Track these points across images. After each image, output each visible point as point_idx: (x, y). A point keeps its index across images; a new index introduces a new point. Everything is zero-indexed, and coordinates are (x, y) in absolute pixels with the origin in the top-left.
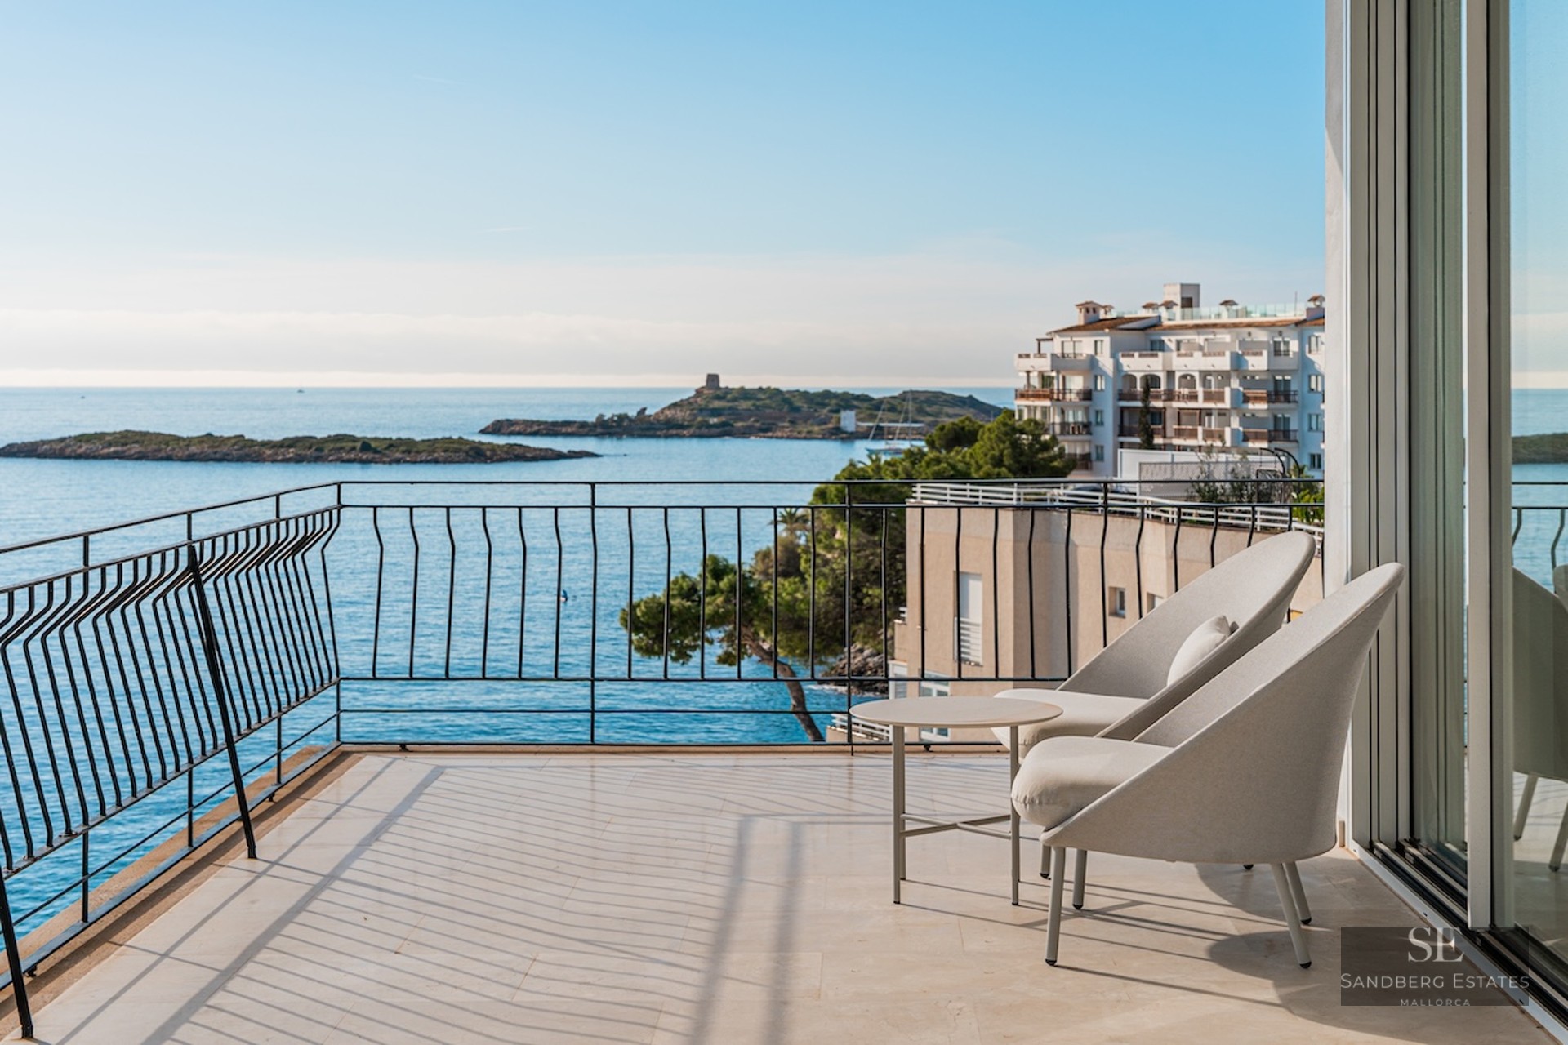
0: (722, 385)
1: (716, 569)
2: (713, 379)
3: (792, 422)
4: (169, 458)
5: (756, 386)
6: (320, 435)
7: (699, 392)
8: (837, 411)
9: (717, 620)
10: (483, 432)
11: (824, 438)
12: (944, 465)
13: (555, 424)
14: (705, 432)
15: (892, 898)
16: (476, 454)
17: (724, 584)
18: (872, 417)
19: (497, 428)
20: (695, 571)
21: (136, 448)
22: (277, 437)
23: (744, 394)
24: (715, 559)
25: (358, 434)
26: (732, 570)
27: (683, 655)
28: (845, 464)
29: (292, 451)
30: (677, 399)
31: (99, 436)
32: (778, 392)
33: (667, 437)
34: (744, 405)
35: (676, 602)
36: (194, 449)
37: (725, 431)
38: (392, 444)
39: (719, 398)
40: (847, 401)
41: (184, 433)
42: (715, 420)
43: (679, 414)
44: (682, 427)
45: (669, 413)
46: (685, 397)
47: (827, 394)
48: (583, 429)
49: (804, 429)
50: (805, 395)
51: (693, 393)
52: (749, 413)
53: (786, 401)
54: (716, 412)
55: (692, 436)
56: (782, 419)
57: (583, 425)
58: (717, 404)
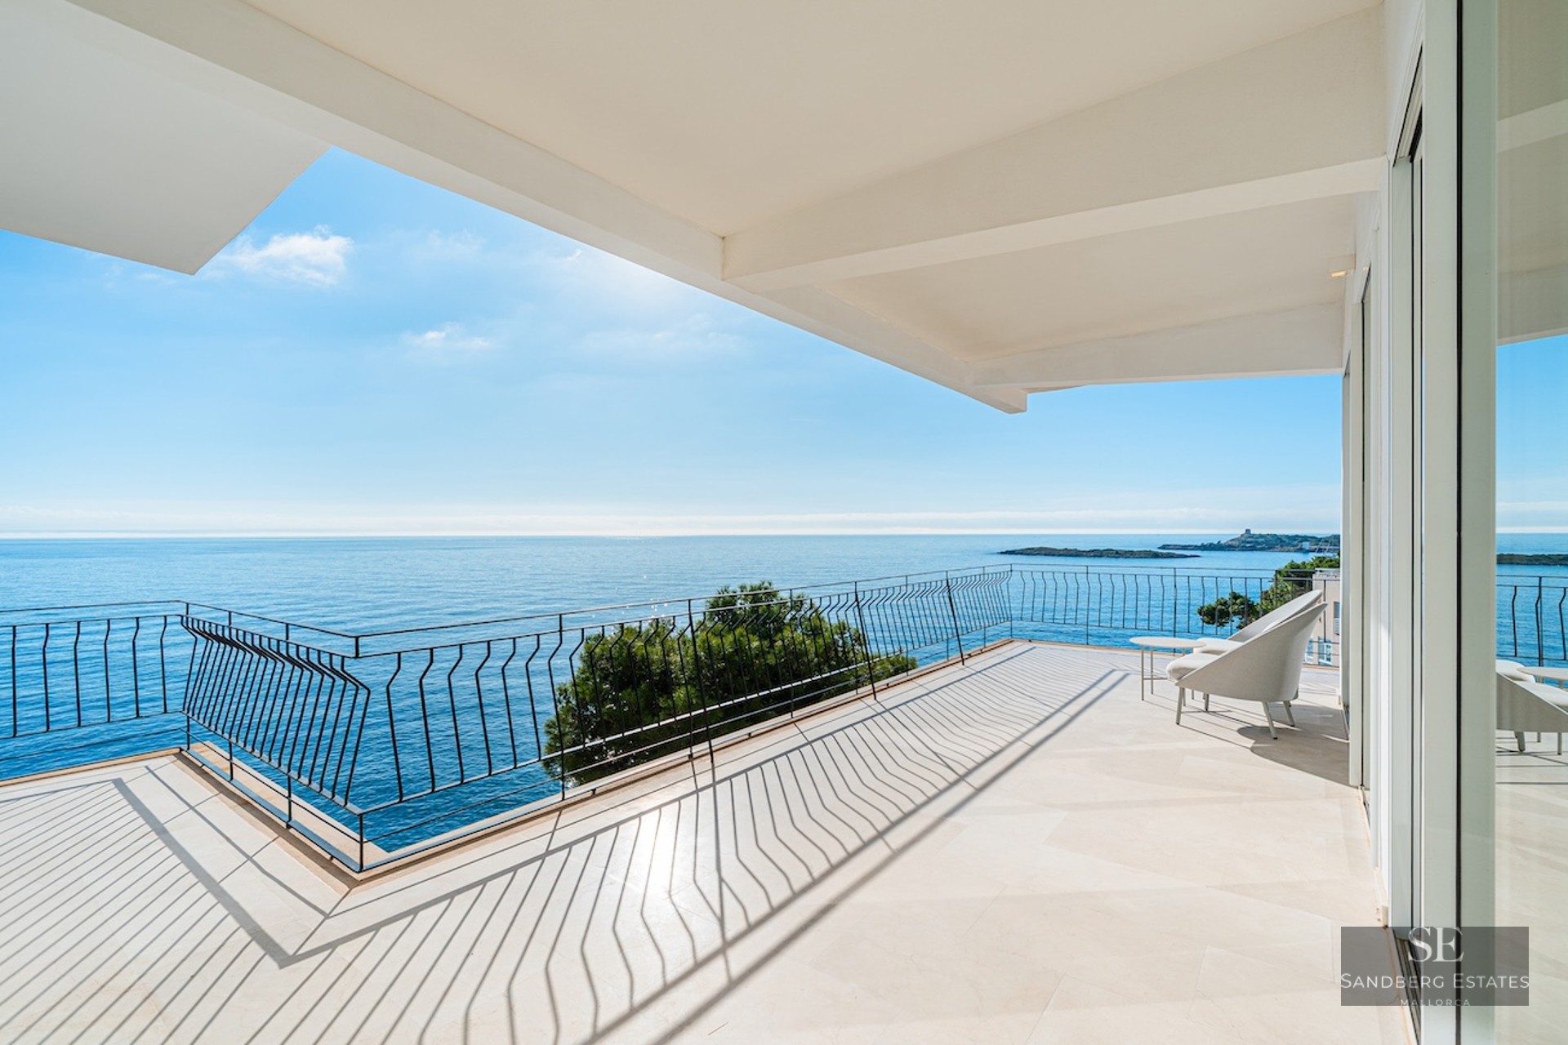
0: (1252, 532)
1: (1235, 597)
2: (1248, 531)
3: (1282, 546)
4: (1053, 555)
5: (1266, 533)
6: (1102, 549)
7: (1242, 535)
8: (1301, 542)
9: (1235, 613)
10: (1159, 548)
11: (1295, 551)
12: (1334, 562)
13: (1185, 546)
14: (1244, 549)
15: (1141, 698)
16: (1156, 556)
17: (1238, 601)
18: (1317, 544)
19: (1164, 547)
20: (1227, 597)
21: (1043, 552)
22: (1088, 549)
23: (1261, 536)
24: (1235, 593)
25: (1114, 549)
26: (1241, 597)
27: (1222, 625)
28: (1289, 561)
29: (1092, 554)
30: (1233, 538)
31: (1033, 549)
32: (1275, 535)
33: (1229, 550)
34: (1261, 540)
35: (1219, 607)
36: (1061, 553)
37: (1253, 549)
38: (1126, 552)
39: (1250, 537)
40: (1305, 538)
41: (1058, 548)
42: (1248, 545)
43: (1234, 543)
44: (1235, 547)
45: (1230, 543)
46: (1236, 537)
47: (1297, 536)
48: (1196, 548)
49: (1286, 548)
50: (1287, 537)
51: (1239, 536)
52: (1263, 543)
53: (1280, 539)
54: (1248, 542)
55: (1239, 550)
56: (1277, 544)
57: (1196, 546)
58: (1250, 540)
